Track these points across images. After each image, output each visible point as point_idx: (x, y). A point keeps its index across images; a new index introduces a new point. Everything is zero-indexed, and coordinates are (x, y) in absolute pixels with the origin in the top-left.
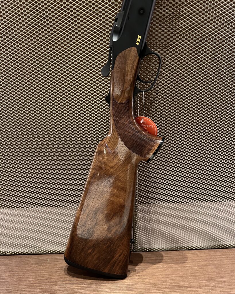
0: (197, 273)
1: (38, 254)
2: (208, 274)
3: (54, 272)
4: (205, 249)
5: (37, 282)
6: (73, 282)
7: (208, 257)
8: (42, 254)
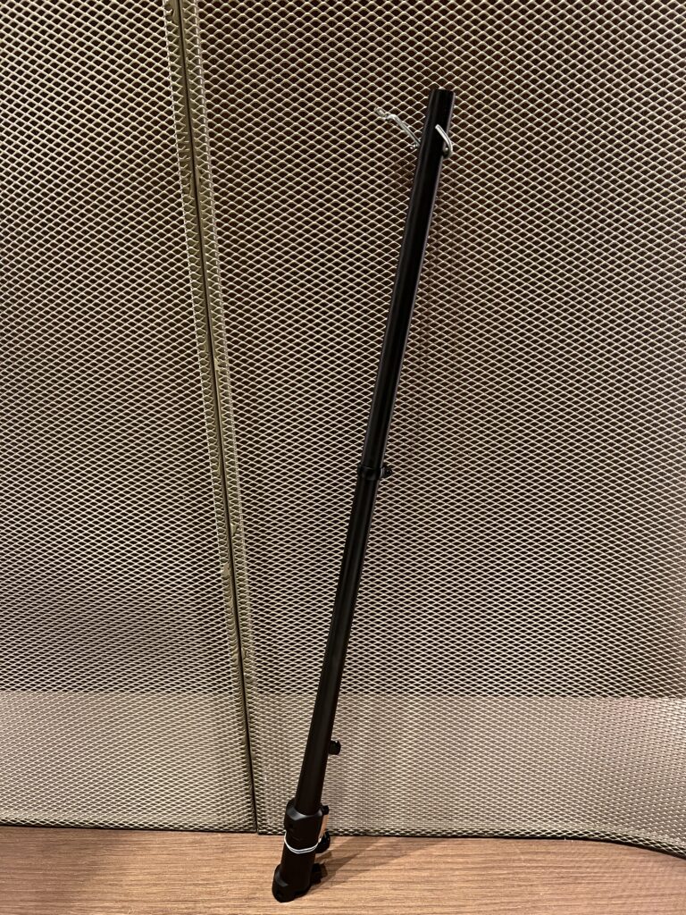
0: (382, 900)
1: (47, 826)
2: (406, 904)
3: (72, 876)
4: (423, 836)
5: (33, 897)
6: (107, 904)
7: (423, 859)
8: (57, 826)
